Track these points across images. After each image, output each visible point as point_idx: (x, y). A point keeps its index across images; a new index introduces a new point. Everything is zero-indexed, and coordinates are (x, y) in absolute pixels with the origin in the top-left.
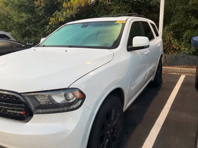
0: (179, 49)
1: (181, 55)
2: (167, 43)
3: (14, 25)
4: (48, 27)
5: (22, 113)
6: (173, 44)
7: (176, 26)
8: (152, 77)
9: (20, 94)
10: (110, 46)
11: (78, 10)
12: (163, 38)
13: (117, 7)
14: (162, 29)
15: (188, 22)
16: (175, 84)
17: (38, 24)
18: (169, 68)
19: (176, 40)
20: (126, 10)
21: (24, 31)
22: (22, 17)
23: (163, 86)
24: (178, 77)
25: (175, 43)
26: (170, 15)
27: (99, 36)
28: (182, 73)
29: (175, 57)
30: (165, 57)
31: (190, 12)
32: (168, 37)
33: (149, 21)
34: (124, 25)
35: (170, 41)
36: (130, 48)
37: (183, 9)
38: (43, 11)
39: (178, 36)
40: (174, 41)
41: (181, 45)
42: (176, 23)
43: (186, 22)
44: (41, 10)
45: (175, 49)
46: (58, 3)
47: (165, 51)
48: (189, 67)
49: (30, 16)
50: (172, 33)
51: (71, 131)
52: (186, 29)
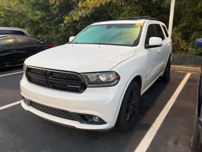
0: (187, 50)
1: (188, 55)
2: (175, 43)
3: (27, 22)
4: (63, 25)
5: (78, 87)
6: (180, 45)
7: (185, 28)
8: (161, 73)
9: (79, 74)
10: (132, 44)
11: (93, 10)
12: (172, 38)
13: (129, 7)
14: (171, 30)
15: (196, 24)
16: (181, 80)
17: (52, 22)
18: (177, 66)
19: (184, 41)
20: (138, 11)
21: (37, 29)
22: (36, 15)
23: (171, 81)
24: (184, 75)
25: (183, 44)
26: (179, 16)
27: (122, 36)
28: (188, 71)
29: (183, 57)
30: (173, 57)
31: (199, 14)
32: (176, 38)
33: (161, 24)
34: (142, 27)
35: (179, 42)
36: (147, 46)
37: (192, 11)
38: (57, 9)
39: (186, 37)
40: (182, 42)
41: (188, 45)
42: (184, 24)
43: (195, 24)
44: (55, 9)
45: (183, 50)
46: (72, 2)
47: (173, 51)
48: (195, 67)
49: (45, 14)
50: (180, 34)
51: (111, 99)
52: (194, 30)
